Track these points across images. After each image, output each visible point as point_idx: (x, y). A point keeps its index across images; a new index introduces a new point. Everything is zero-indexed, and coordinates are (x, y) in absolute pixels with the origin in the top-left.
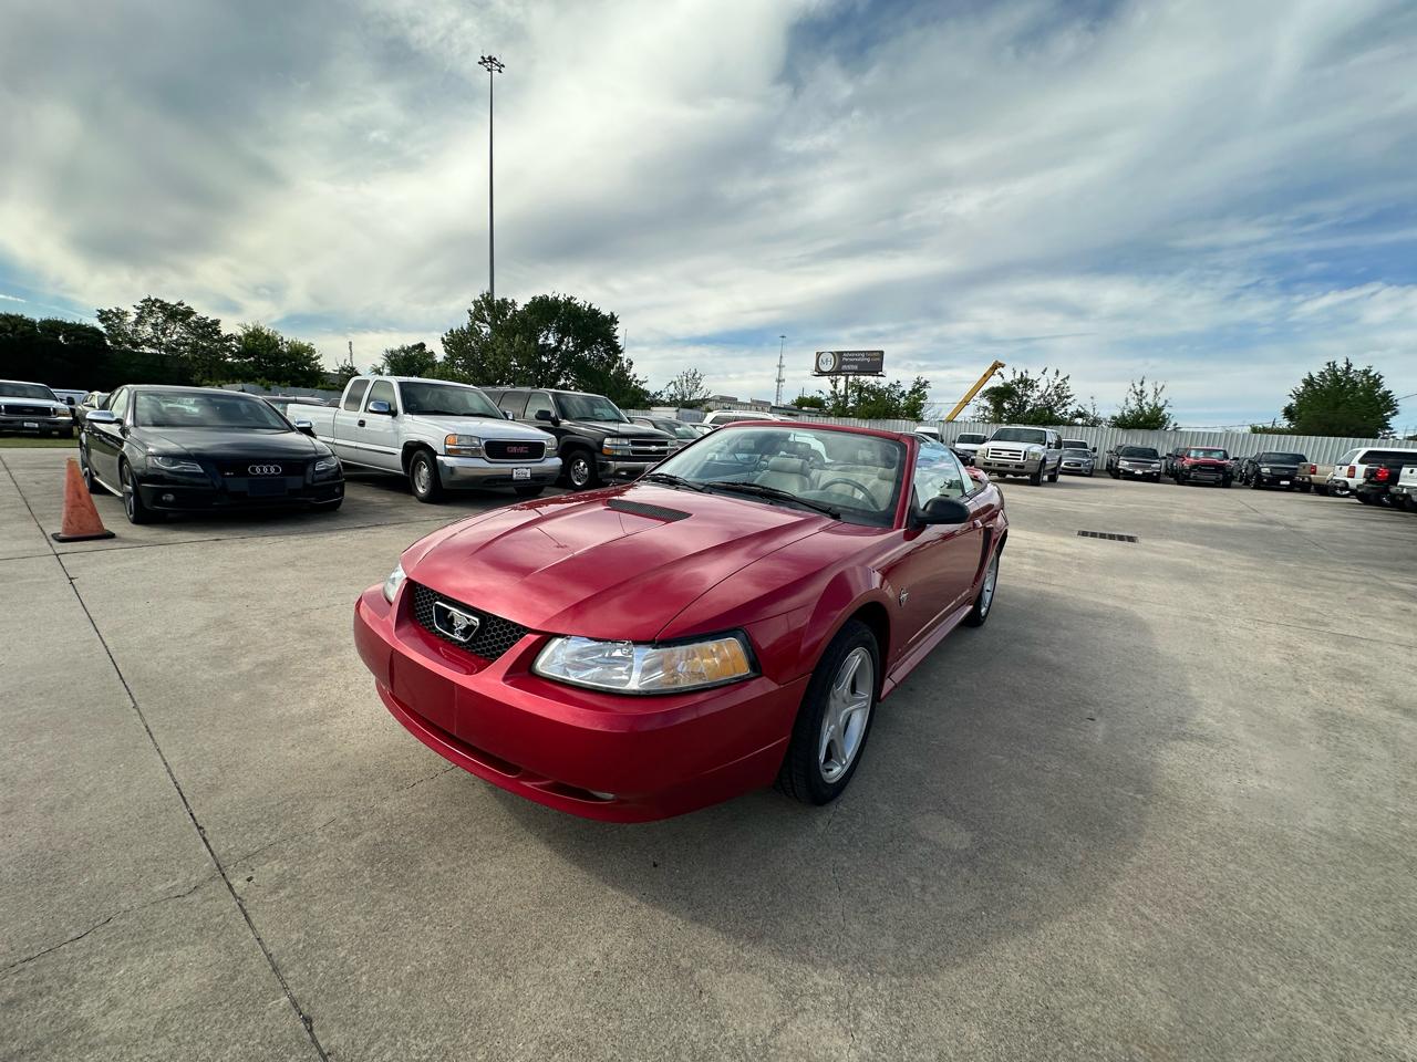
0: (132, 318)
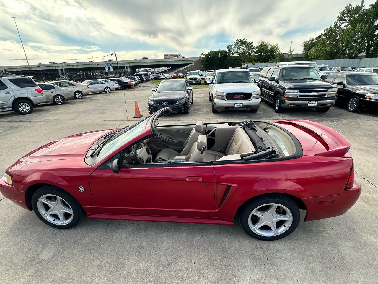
0: (233, 46)
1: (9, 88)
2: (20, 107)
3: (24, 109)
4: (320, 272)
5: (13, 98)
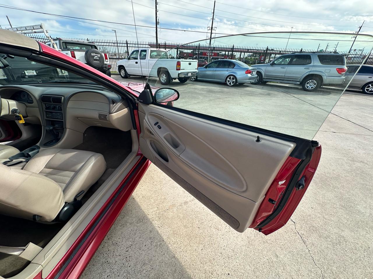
1: (311, 64)
2: (308, 83)
3: (309, 86)
5: (308, 74)
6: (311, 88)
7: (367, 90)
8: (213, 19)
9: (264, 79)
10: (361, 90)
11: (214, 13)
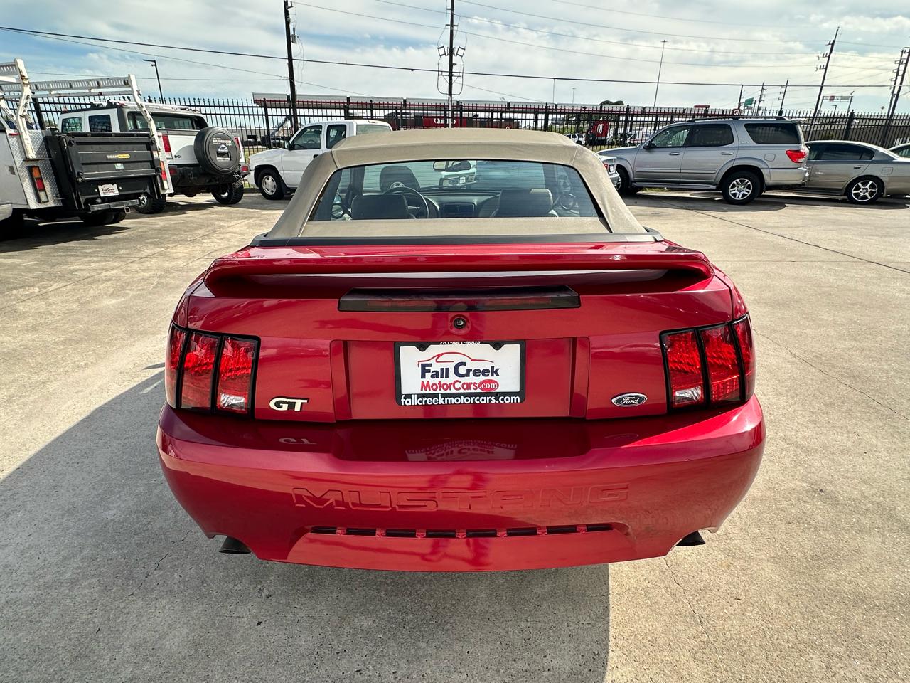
1: (735, 144)
2: (734, 186)
3: (738, 193)
4: (145, 522)
6: (742, 197)
7: (857, 195)
8: (452, 25)
9: (635, 182)
10: (846, 197)
11: (452, 9)
